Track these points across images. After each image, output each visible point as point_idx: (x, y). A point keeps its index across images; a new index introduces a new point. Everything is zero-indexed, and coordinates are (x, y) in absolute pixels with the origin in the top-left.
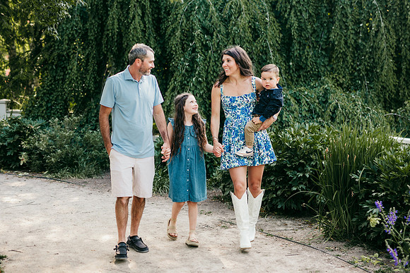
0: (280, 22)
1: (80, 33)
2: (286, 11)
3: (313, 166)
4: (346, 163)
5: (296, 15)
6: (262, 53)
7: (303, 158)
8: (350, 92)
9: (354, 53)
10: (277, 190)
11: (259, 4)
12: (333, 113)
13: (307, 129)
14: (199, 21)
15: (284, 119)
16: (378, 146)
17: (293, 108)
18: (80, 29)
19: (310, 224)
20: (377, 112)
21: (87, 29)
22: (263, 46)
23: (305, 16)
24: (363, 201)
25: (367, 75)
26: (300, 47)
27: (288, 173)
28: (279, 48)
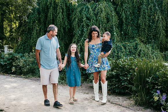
0: (118, 16)
1: (37, 19)
2: (121, 11)
3: (131, 75)
4: (145, 74)
5: (125, 13)
6: (110, 28)
7: (126, 71)
8: (146, 44)
9: (148, 29)
10: (116, 84)
11: (110, 8)
12: (139, 53)
13: (129, 59)
14: (85, 14)
15: (119, 55)
16: (158, 67)
17: (123, 51)
18: (37, 17)
19: (129, 99)
20: (157, 52)
21: (40, 18)
22: (111, 25)
23: (128, 13)
24: (152, 90)
25: (153, 38)
26: (126, 26)
27: (121, 77)
28: (117, 26)
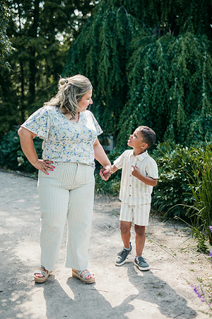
14: (149, 59)
